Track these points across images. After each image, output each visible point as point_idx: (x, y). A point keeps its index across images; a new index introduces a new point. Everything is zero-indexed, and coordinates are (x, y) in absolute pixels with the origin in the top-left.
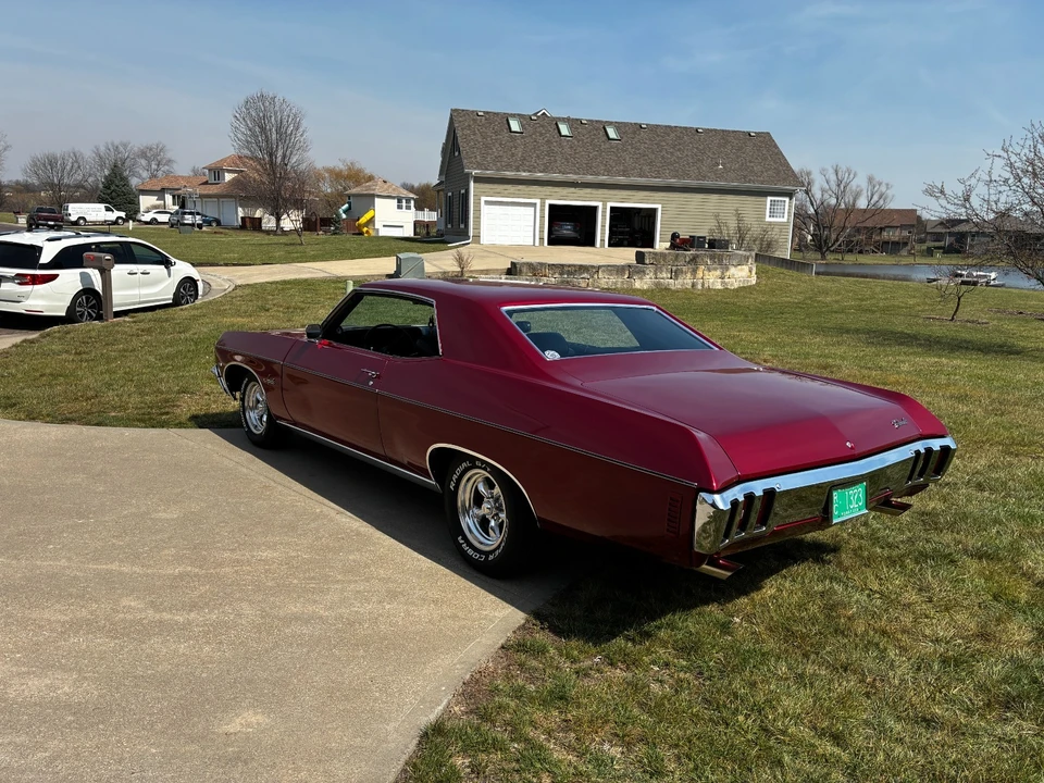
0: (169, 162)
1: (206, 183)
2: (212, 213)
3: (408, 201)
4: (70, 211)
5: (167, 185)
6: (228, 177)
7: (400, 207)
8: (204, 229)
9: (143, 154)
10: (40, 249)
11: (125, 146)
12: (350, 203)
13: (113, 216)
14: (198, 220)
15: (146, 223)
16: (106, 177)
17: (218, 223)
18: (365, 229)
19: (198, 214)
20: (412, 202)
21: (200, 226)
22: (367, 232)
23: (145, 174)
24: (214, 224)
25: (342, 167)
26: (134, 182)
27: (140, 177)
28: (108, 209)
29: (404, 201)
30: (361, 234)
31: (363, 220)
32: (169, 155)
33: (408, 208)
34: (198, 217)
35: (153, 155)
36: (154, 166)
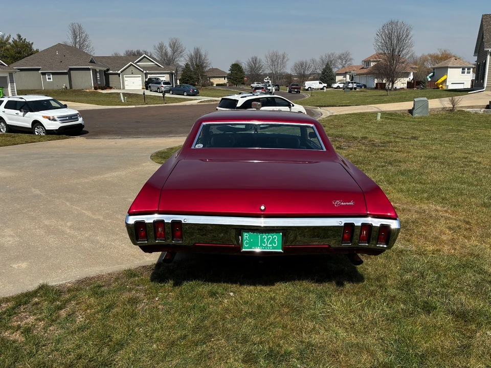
0: (351, 59)
1: (363, 68)
2: (363, 82)
3: (469, 69)
4: (306, 85)
5: (348, 71)
6: (372, 64)
7: (463, 73)
8: (357, 90)
9: (340, 58)
10: (238, 101)
11: (333, 54)
12: (434, 73)
13: (321, 86)
14: (355, 85)
15: (335, 88)
16: (323, 69)
17: (365, 86)
18: (441, 86)
19: (355, 83)
20: (472, 69)
21: (355, 89)
22: (442, 87)
23: (340, 66)
24: (363, 87)
25: (439, 53)
26: (335, 70)
27: (338, 68)
28: (320, 83)
29: (466, 69)
30: (438, 88)
31: (440, 81)
32: (351, 57)
33: (468, 73)
34: (355, 84)
35: (344, 58)
36: (344, 62)
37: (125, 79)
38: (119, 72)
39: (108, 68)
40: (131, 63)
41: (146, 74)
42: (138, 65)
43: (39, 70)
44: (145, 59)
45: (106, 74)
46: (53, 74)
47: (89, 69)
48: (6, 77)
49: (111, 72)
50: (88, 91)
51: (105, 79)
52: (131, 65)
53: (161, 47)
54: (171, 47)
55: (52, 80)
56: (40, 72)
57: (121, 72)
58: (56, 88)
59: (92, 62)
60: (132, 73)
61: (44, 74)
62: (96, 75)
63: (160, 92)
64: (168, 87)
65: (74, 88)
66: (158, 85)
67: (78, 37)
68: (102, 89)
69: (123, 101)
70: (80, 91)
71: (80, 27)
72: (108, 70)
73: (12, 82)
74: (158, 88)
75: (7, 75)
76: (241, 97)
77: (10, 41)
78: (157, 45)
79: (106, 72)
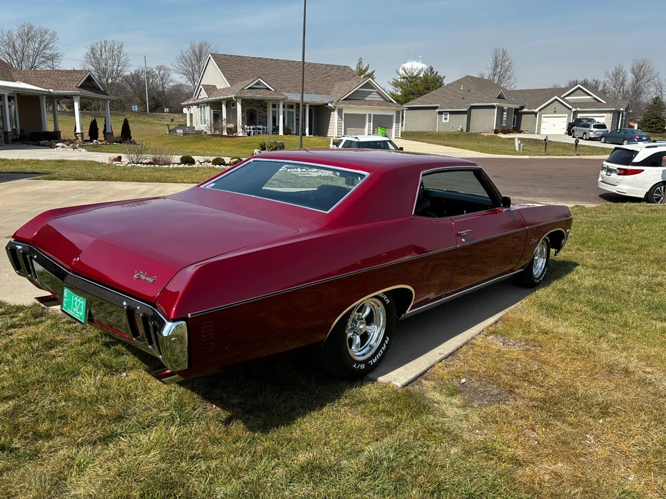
10: (638, 152)
37: (543, 119)
38: (537, 110)
39: (523, 105)
40: (556, 97)
41: (575, 113)
42: (567, 101)
43: (436, 108)
44: (579, 91)
45: (518, 113)
46: (451, 113)
47: (493, 107)
48: (392, 116)
49: (526, 110)
50: (486, 134)
51: (514, 120)
52: (556, 100)
53: (617, 73)
54: (634, 73)
55: (448, 121)
56: (437, 110)
57: (540, 110)
58: (451, 130)
59: (500, 97)
60: (555, 112)
61: (440, 113)
62: (502, 115)
63: (586, 139)
64: (600, 131)
65: (472, 131)
66: (585, 129)
67: (500, 67)
68: (505, 133)
69: (517, 149)
70: (476, 134)
71: (504, 53)
72: (522, 108)
73: (397, 122)
74: (585, 133)
75: (394, 114)
76: (647, 147)
77: (421, 75)
78: (611, 70)
79: (519, 111)
